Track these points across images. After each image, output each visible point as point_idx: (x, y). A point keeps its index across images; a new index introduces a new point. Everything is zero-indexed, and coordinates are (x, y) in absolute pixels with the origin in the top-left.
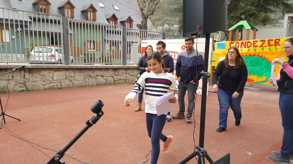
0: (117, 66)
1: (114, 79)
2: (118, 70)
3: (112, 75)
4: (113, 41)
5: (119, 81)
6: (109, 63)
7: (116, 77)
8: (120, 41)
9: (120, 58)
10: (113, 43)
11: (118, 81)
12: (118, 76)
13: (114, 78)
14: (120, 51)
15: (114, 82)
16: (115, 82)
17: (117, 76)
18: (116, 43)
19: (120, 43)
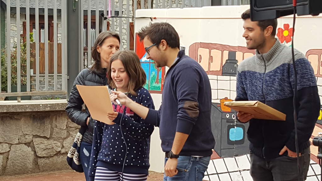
0: (45, 106)
1: (35, 152)
2: (52, 120)
3: (29, 138)
4: (32, 10)
5: (55, 157)
6: (19, 93)
7: (42, 146)
8: (59, 11)
9: (59, 72)
10: (32, 17)
11: (51, 159)
12: (51, 142)
13: (37, 150)
14: (59, 45)
15: (36, 163)
16: (41, 161)
17: (45, 141)
18: (42, 17)
19: (59, 16)
